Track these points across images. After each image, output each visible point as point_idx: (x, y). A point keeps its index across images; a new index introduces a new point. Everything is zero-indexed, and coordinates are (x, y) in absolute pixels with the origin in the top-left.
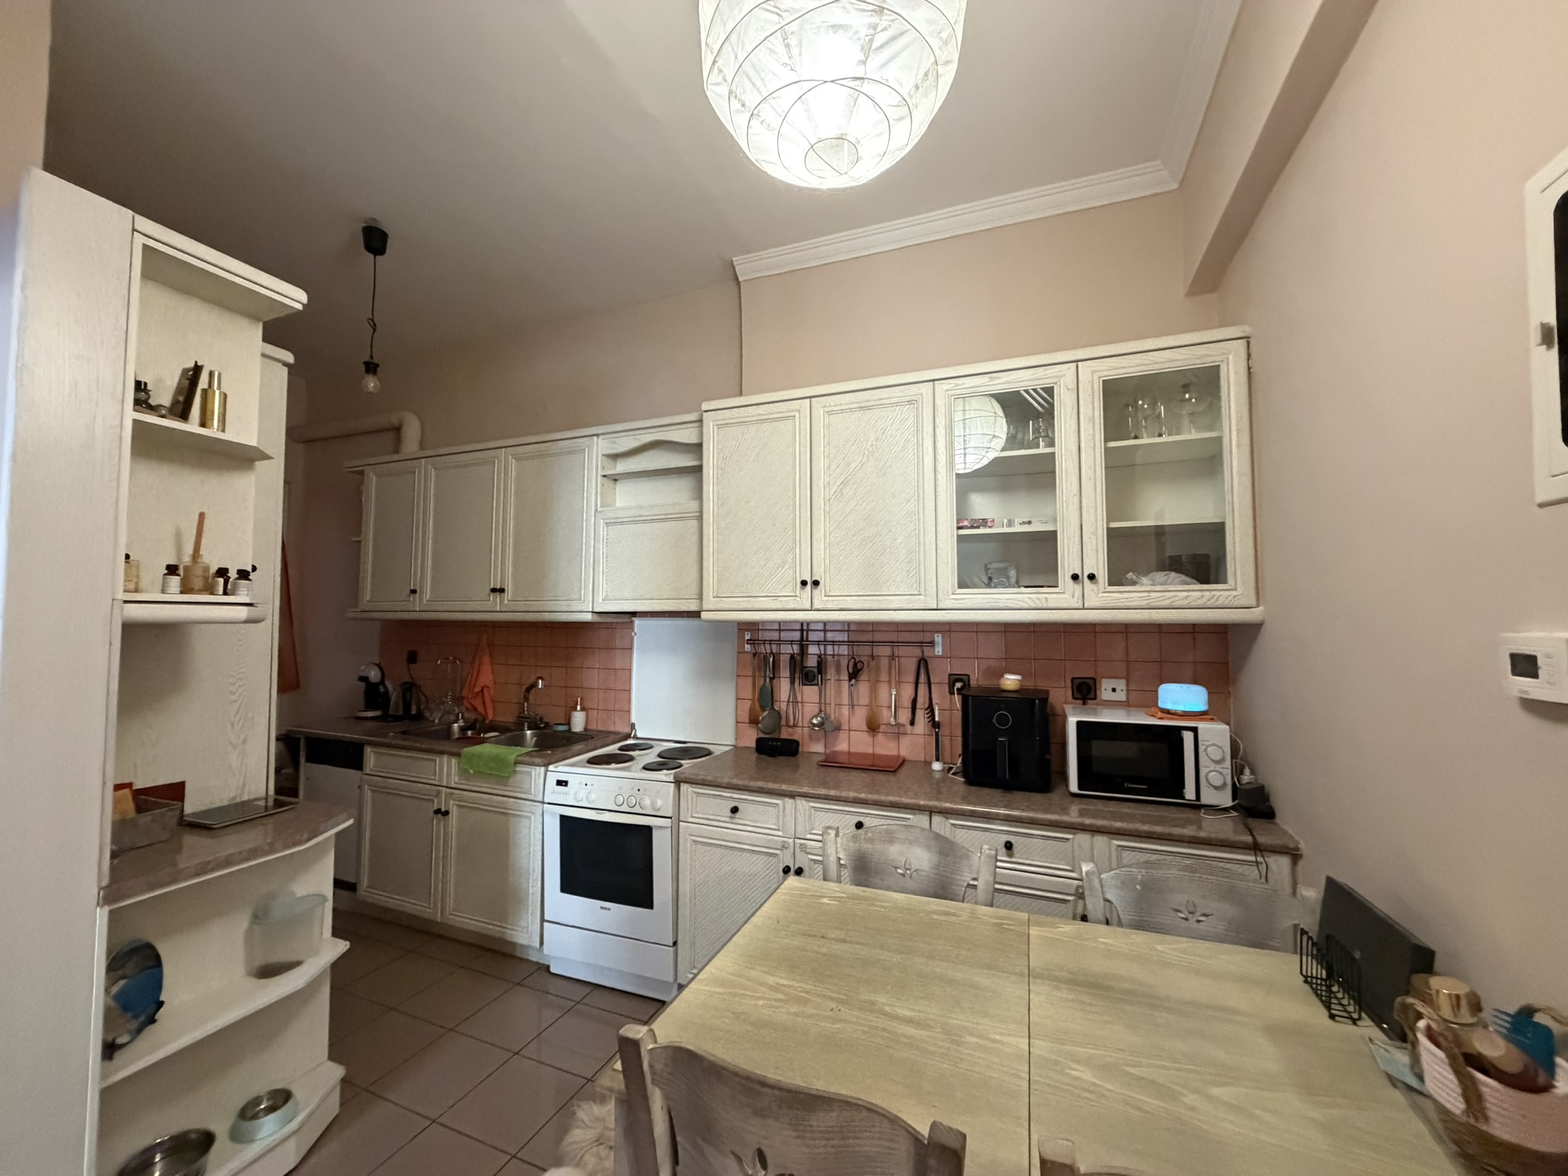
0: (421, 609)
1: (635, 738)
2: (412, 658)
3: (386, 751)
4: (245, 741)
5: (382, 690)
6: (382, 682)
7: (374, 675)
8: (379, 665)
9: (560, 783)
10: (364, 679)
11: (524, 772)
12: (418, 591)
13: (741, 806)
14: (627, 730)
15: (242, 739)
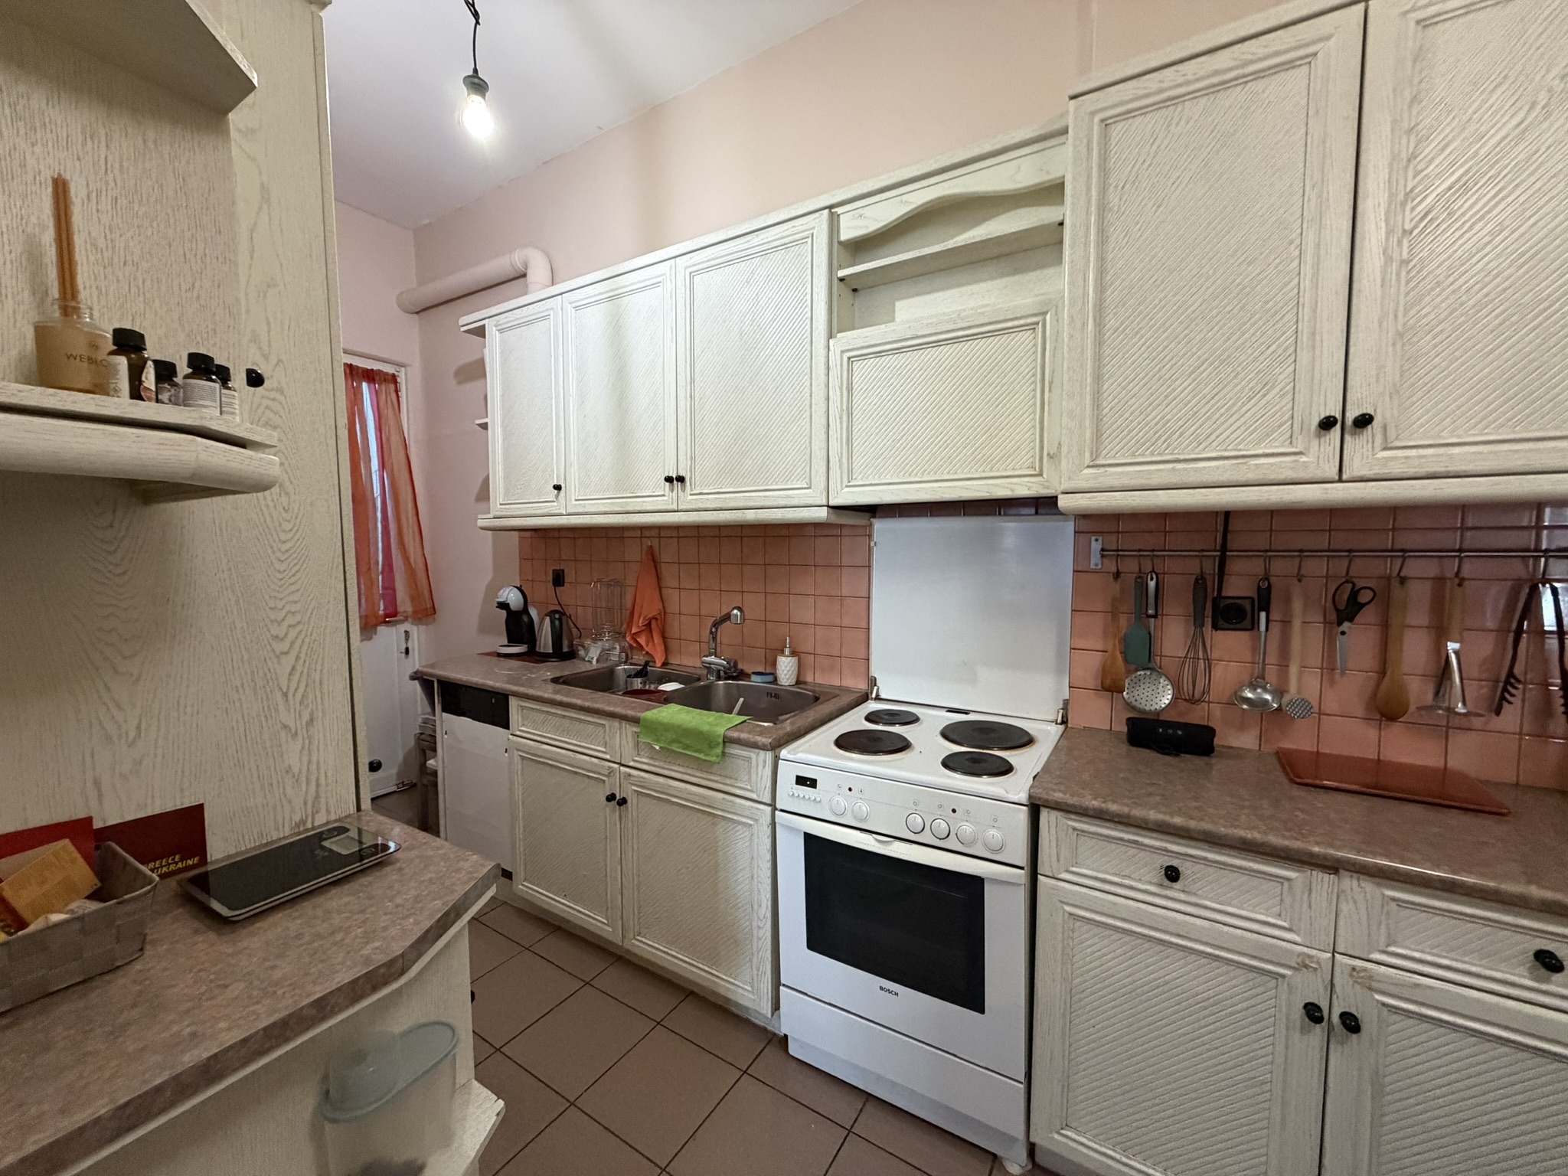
0: (569, 511)
1: (878, 698)
2: (558, 579)
3: (538, 707)
4: (311, 722)
5: (525, 619)
6: (525, 610)
7: (513, 597)
8: (520, 589)
9: (801, 781)
10: (503, 606)
11: (739, 757)
12: (563, 486)
13: (1184, 867)
14: (862, 686)
15: (306, 717)
